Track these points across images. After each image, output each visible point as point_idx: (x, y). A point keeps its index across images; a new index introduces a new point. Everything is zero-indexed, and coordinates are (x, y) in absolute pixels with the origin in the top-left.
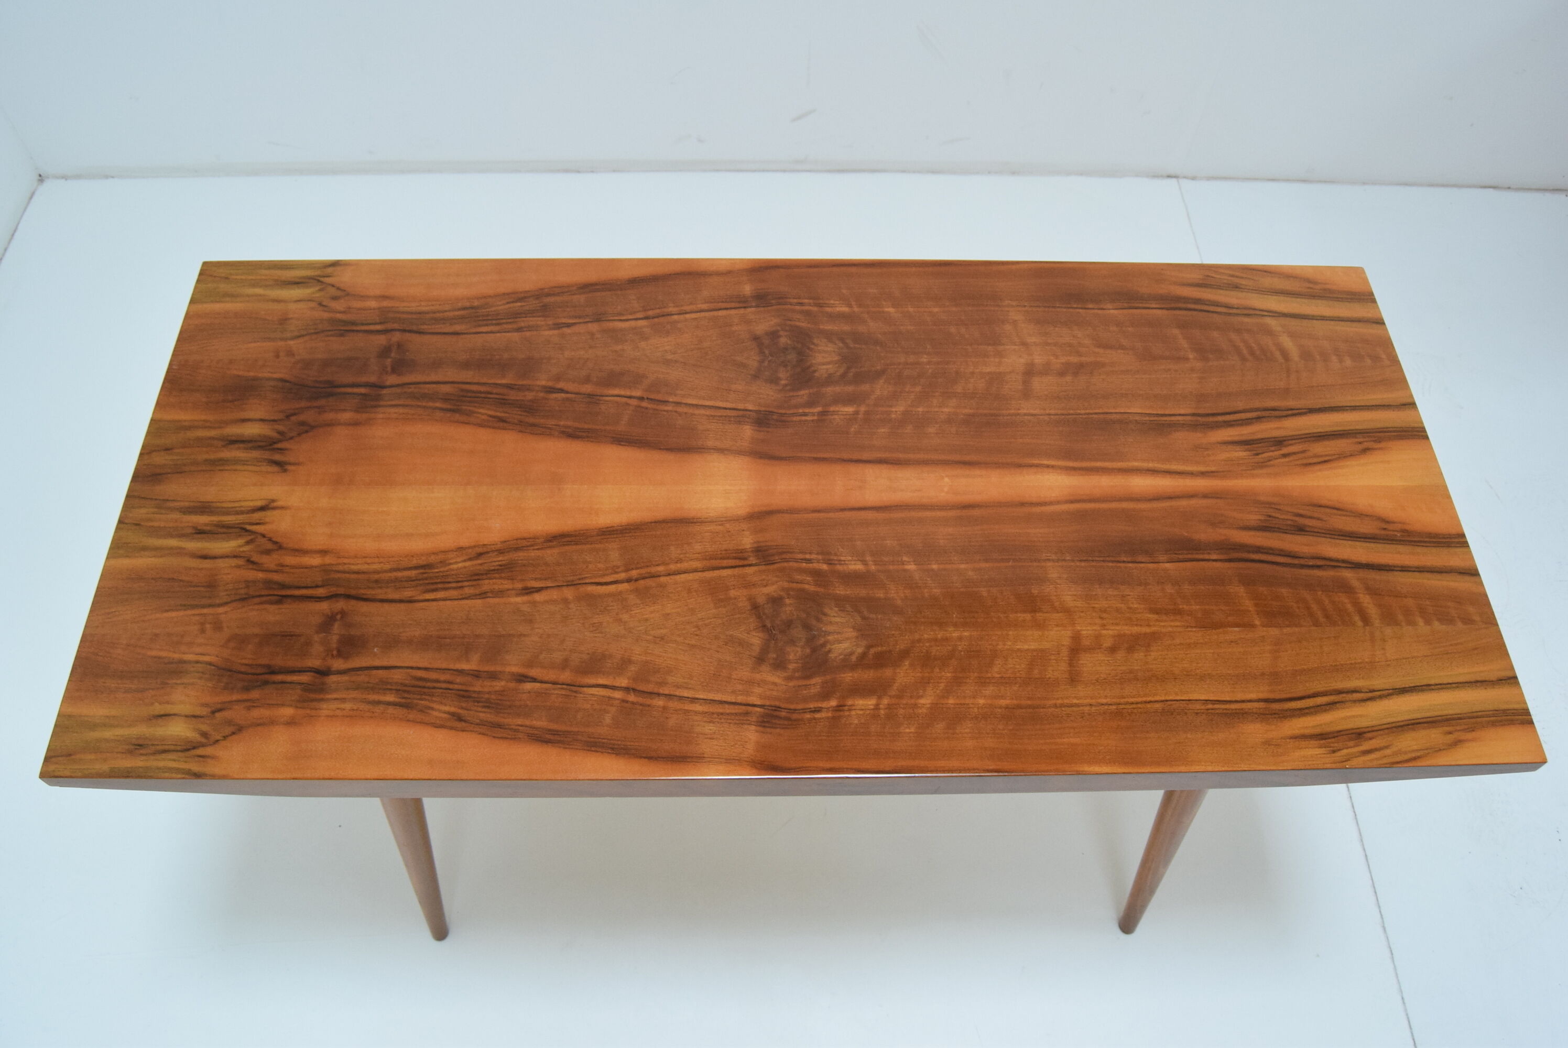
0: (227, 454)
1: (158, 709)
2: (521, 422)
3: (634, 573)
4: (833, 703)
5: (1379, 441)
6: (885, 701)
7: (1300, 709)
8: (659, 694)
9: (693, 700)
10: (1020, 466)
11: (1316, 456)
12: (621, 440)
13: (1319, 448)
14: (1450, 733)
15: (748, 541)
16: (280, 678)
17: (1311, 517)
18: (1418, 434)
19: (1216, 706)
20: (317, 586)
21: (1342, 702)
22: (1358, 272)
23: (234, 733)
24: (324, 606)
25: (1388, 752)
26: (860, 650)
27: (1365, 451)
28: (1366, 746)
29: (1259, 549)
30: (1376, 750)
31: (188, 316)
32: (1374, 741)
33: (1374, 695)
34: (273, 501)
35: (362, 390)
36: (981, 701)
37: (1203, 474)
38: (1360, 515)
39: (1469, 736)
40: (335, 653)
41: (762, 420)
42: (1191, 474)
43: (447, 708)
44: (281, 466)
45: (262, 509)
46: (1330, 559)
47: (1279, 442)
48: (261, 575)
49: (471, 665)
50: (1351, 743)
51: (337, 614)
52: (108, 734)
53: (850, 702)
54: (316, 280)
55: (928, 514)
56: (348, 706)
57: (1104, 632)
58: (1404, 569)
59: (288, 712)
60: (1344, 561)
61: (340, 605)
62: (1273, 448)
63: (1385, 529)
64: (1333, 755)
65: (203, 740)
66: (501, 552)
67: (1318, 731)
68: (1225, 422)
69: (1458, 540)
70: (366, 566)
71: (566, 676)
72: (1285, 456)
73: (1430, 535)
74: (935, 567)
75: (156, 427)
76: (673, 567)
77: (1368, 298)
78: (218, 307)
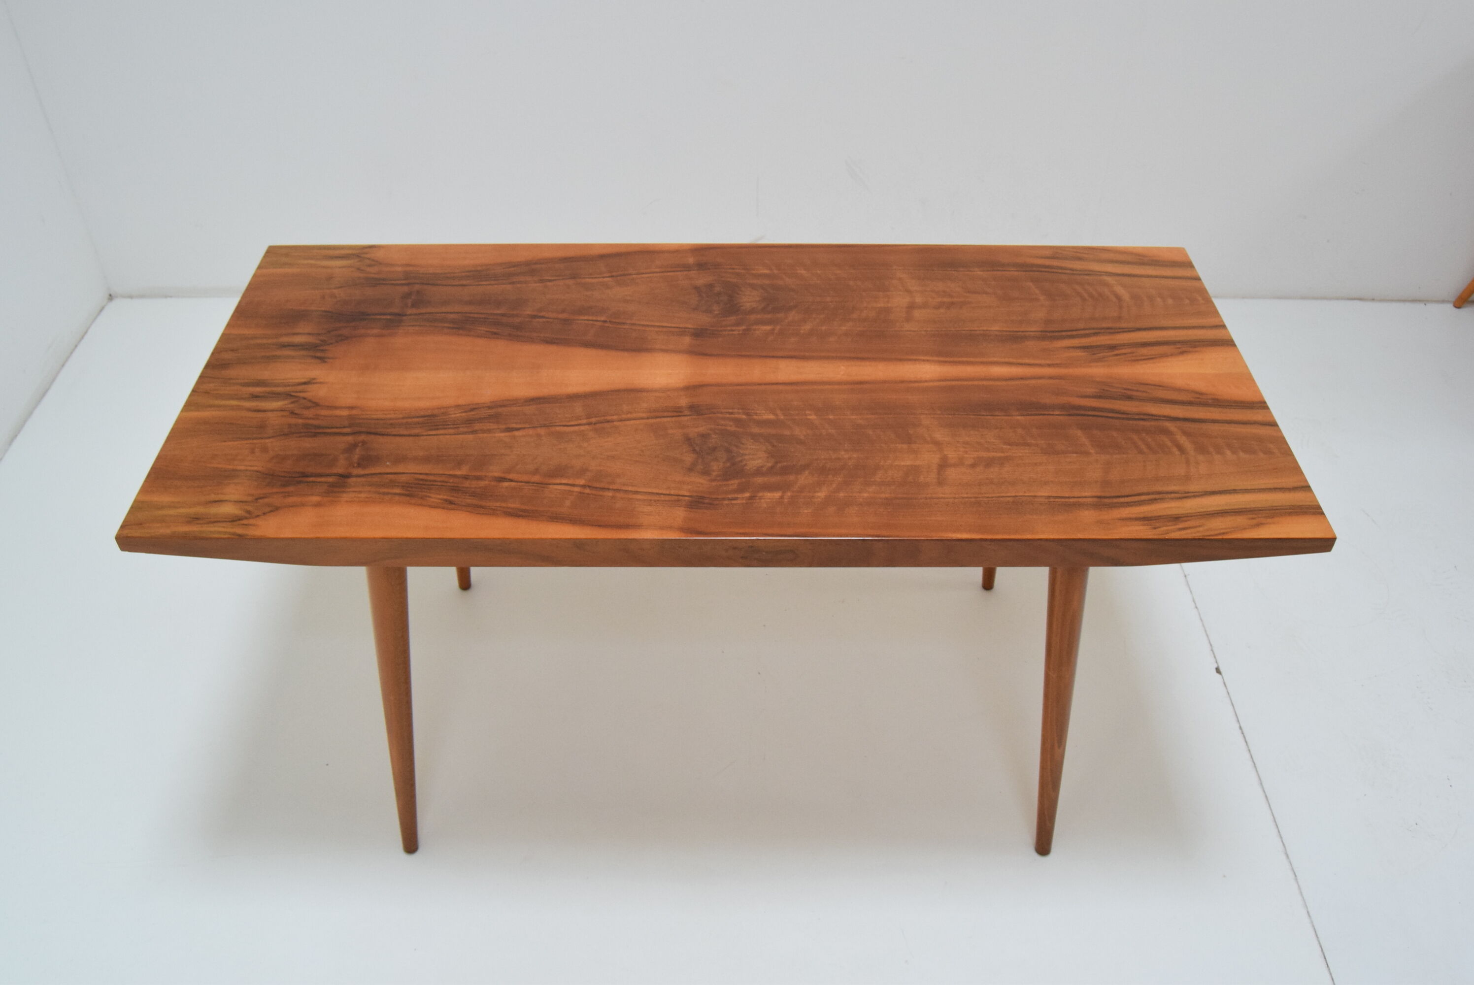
0: (278, 353)
1: (213, 497)
2: (510, 335)
3: (593, 420)
4: (747, 495)
5: (1195, 347)
6: (789, 494)
7: (1127, 503)
8: (609, 489)
9: (637, 492)
10: (901, 360)
11: (1142, 355)
12: (587, 345)
13: (1145, 351)
14: (1253, 519)
15: (684, 402)
16: (311, 479)
17: (1137, 391)
18: (1229, 343)
19: (1057, 500)
20: (344, 427)
21: (1162, 499)
22: (1181, 251)
23: (271, 511)
24: (350, 439)
25: (1201, 529)
26: (770, 465)
27: (1182, 353)
28: (1181, 526)
29: (1094, 409)
30: (1190, 528)
31: (255, 276)
32: (1189, 522)
33: (1187, 495)
34: (314, 379)
35: (389, 317)
36: (866, 495)
37: (1049, 365)
38: (1179, 390)
39: (1269, 520)
40: (356, 465)
41: (699, 334)
42: (1040, 365)
43: (441, 497)
44: (322, 360)
45: (305, 383)
46: (1152, 415)
47: (1112, 347)
48: (300, 421)
49: (463, 471)
50: (1170, 523)
51: (359, 443)
52: (172, 512)
53: (760, 494)
54: (356, 256)
55: (827, 387)
56: (363, 495)
57: (966, 456)
58: (1214, 421)
59: (316, 499)
60: (1164, 416)
61: (362, 437)
62: (1107, 351)
63: (1199, 398)
64: (1154, 530)
65: (247, 515)
66: (489, 408)
67: (1142, 516)
68: (1067, 336)
69: (1262, 405)
70: (384, 416)
71: (536, 478)
72: (1117, 355)
73: (1236, 402)
74: (831, 417)
75: (225, 338)
76: (624, 416)
77: (1189, 265)
78: (279, 271)
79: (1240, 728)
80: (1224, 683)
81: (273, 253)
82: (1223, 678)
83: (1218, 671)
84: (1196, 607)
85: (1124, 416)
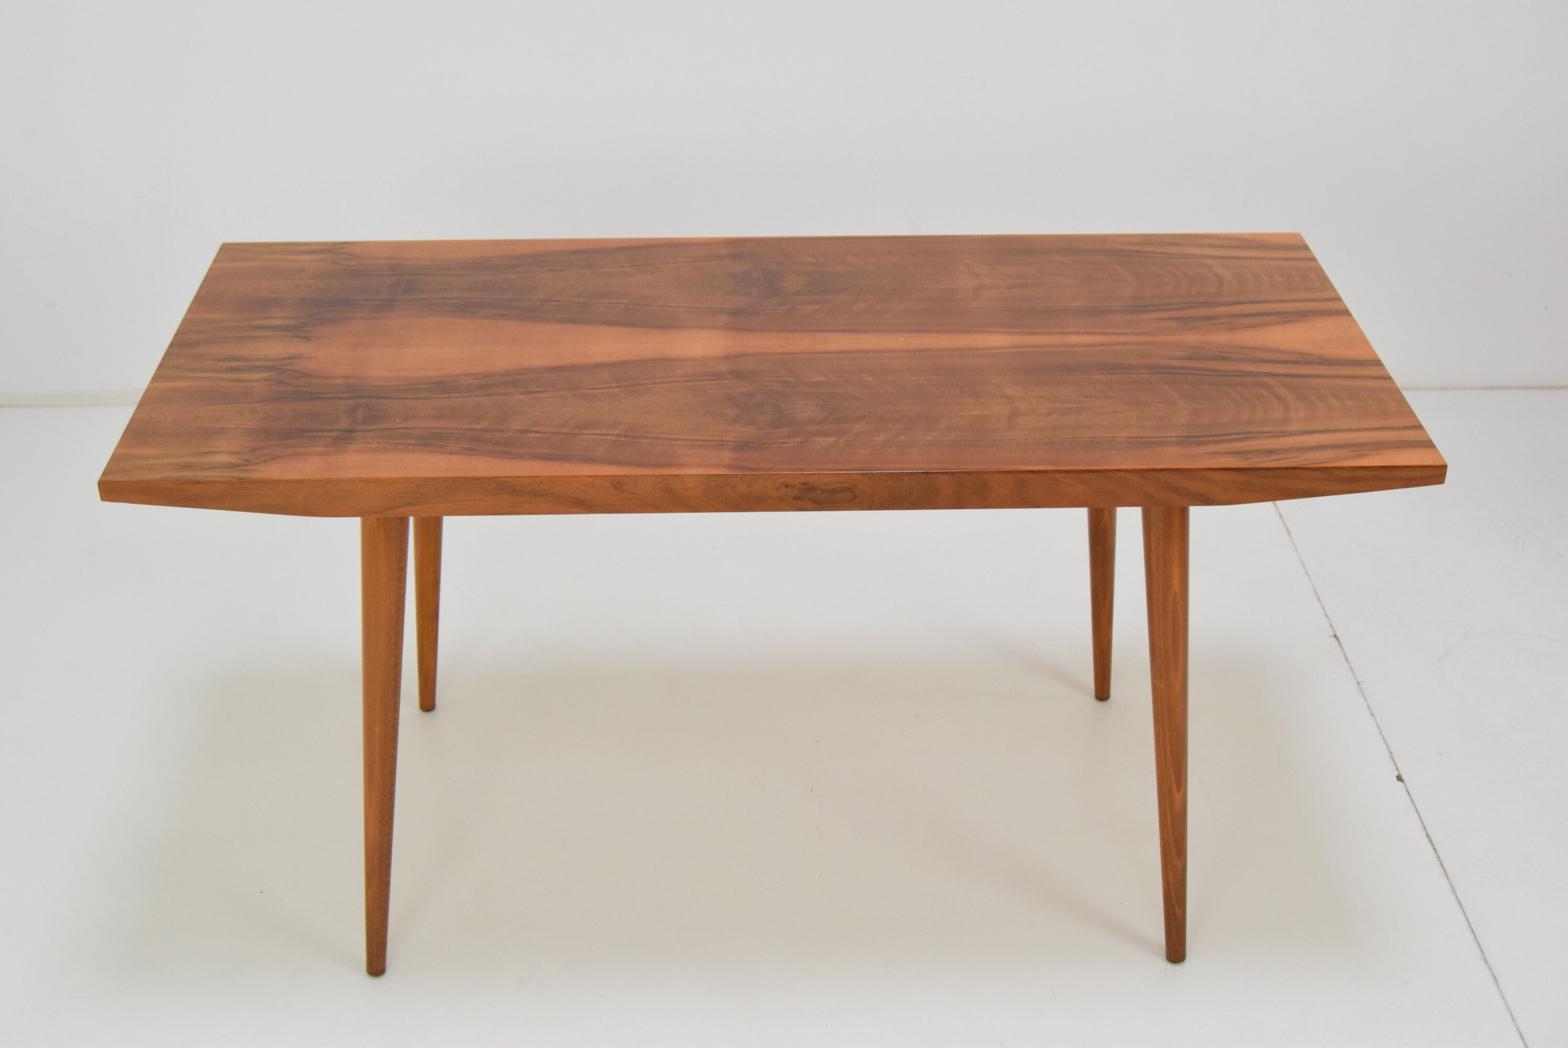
0: (253, 333)
1: (203, 449)
2: (520, 316)
3: (624, 384)
4: (799, 440)
5: (1304, 316)
6: (845, 438)
7: (1217, 441)
8: (645, 437)
9: (676, 439)
10: (967, 332)
11: (1242, 324)
12: (609, 323)
13: (1244, 321)
14: (1356, 451)
15: (724, 368)
16: (312, 434)
17: (1235, 353)
18: (1346, 313)
19: (1138, 439)
20: (342, 393)
21: (1255, 437)
22: (1298, 236)
23: (272, 459)
24: (350, 402)
26: (822, 416)
27: (1288, 322)
28: (1274, 457)
29: (1182, 368)
31: (211, 269)
33: (1283, 434)
34: (301, 354)
35: (375, 303)
36: (929, 438)
37: (1135, 334)
38: (1282, 352)
39: (1373, 452)
40: (361, 422)
41: (737, 313)
42: (1125, 334)
43: (460, 446)
44: (307, 339)
45: (290, 358)
46: (1250, 372)
47: (1209, 318)
48: (291, 388)
49: (484, 425)
50: (1263, 456)
51: (361, 405)
52: (158, 462)
53: (813, 439)
54: (331, 251)
55: (883, 354)
56: (373, 446)
57: (1039, 406)
58: (1319, 376)
59: (320, 449)
60: (1263, 373)
61: (364, 401)
62: (1201, 321)
63: (1304, 358)
65: (245, 463)
66: (504, 375)
68: (1157, 309)
69: (1378, 363)
70: (386, 383)
71: (565, 430)
72: (1213, 324)
73: (1345, 360)
74: (890, 378)
75: (186, 322)
76: (657, 380)
77: (1305, 248)
78: (238, 264)
79: (1428, 835)
80: (1407, 791)
81: (227, 251)
82: (1405, 785)
83: (1399, 778)
84: (1372, 715)
85: (1219, 373)
